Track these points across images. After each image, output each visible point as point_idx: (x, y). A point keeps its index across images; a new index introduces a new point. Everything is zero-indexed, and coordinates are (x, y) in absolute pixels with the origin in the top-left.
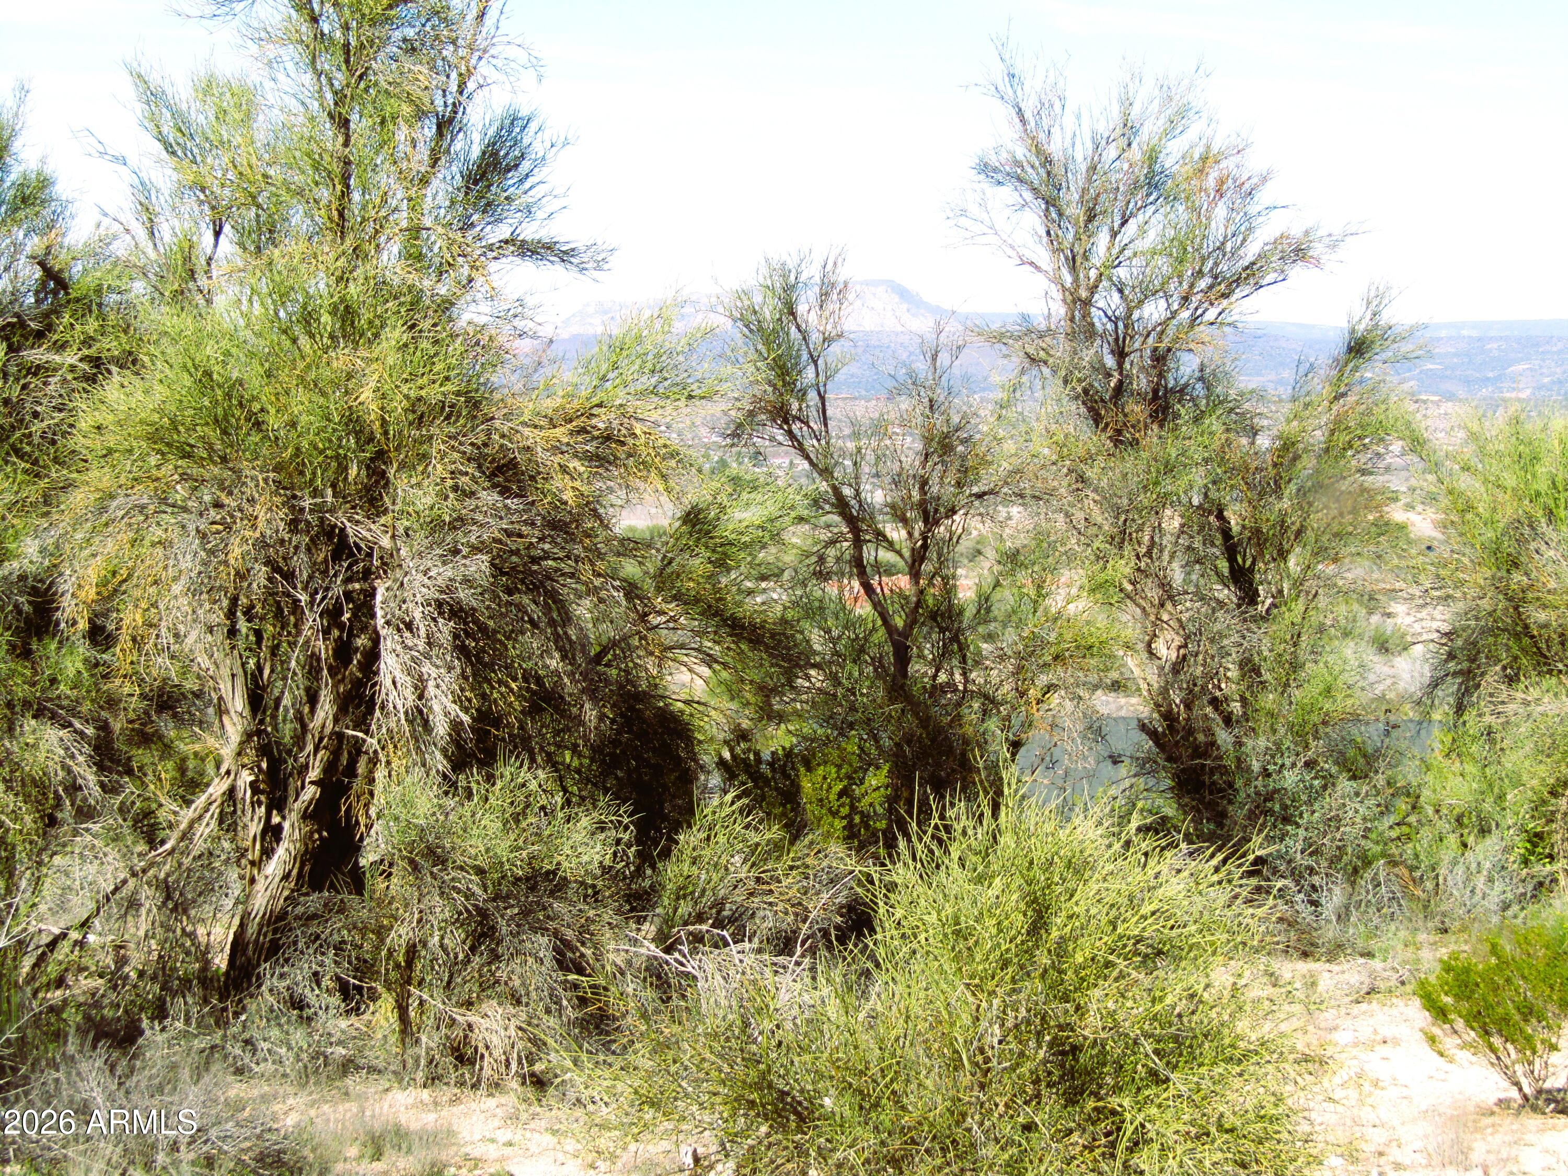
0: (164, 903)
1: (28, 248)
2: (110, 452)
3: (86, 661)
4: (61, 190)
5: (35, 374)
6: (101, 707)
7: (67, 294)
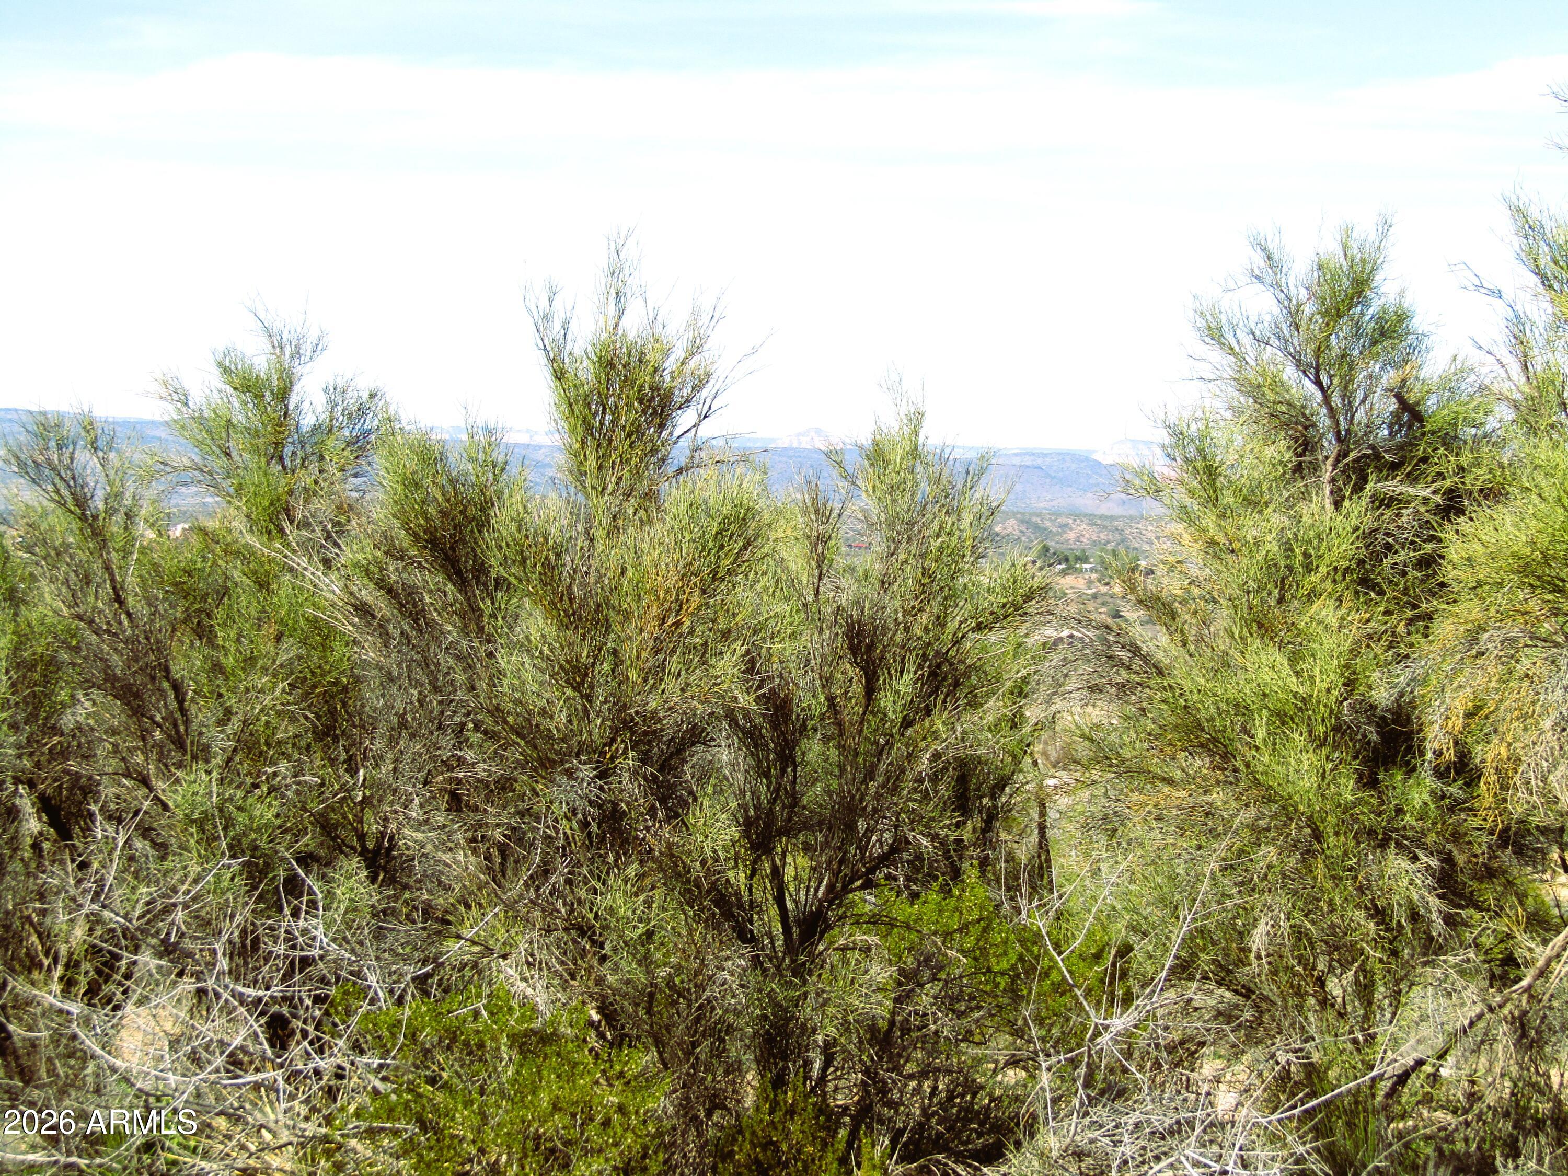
0: (1519, 1040)
1: (1384, 380)
2: (1480, 584)
3: (1432, 792)
4: (1418, 323)
5: (1388, 506)
6: (1448, 841)
7: (1423, 426)
